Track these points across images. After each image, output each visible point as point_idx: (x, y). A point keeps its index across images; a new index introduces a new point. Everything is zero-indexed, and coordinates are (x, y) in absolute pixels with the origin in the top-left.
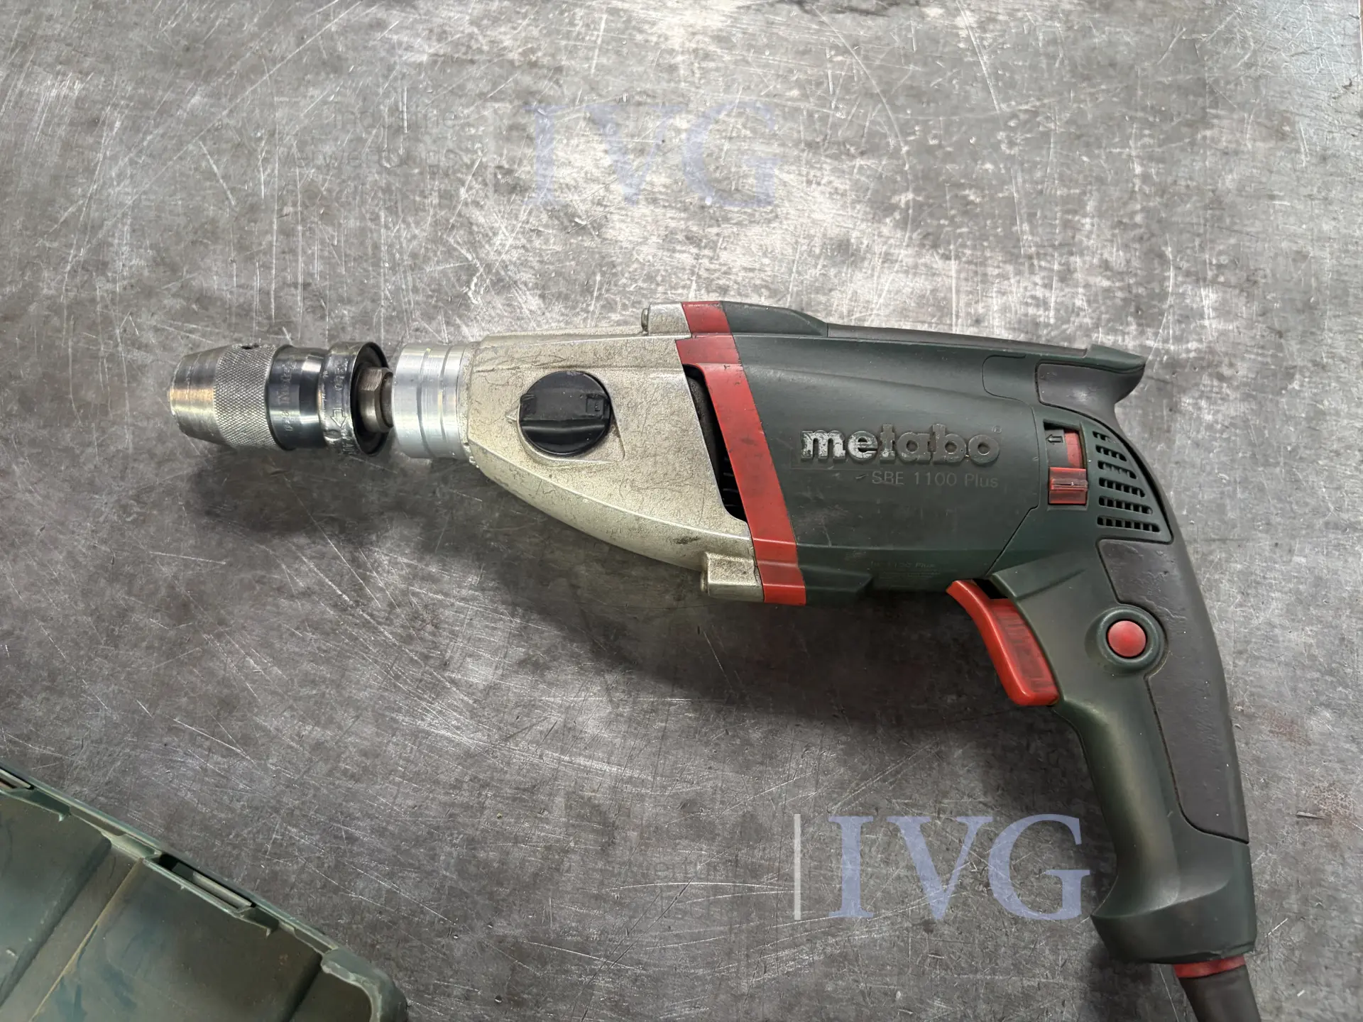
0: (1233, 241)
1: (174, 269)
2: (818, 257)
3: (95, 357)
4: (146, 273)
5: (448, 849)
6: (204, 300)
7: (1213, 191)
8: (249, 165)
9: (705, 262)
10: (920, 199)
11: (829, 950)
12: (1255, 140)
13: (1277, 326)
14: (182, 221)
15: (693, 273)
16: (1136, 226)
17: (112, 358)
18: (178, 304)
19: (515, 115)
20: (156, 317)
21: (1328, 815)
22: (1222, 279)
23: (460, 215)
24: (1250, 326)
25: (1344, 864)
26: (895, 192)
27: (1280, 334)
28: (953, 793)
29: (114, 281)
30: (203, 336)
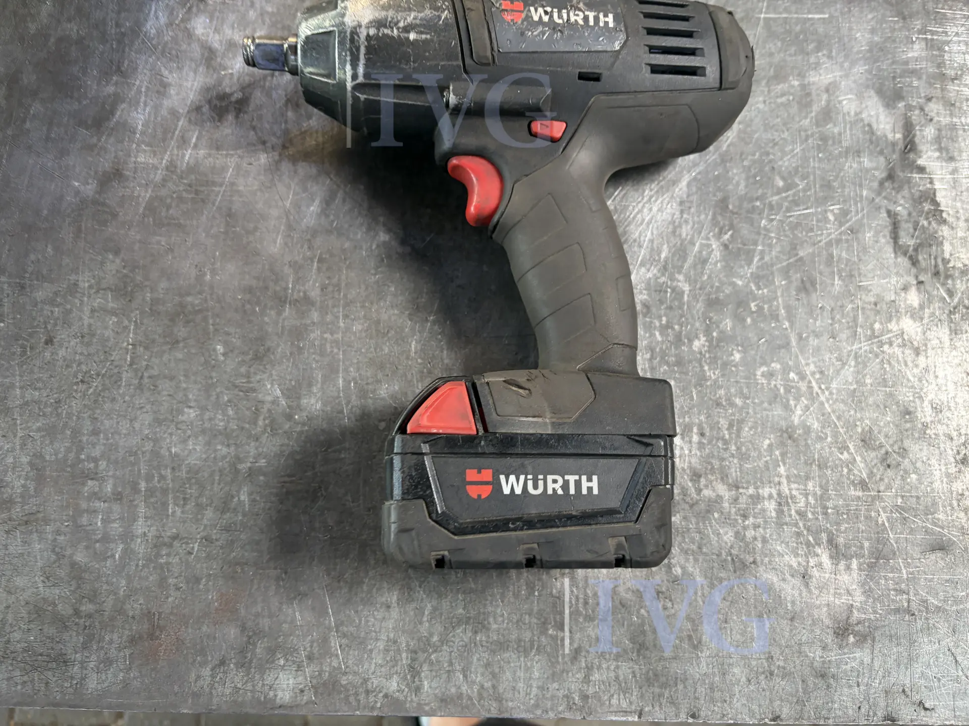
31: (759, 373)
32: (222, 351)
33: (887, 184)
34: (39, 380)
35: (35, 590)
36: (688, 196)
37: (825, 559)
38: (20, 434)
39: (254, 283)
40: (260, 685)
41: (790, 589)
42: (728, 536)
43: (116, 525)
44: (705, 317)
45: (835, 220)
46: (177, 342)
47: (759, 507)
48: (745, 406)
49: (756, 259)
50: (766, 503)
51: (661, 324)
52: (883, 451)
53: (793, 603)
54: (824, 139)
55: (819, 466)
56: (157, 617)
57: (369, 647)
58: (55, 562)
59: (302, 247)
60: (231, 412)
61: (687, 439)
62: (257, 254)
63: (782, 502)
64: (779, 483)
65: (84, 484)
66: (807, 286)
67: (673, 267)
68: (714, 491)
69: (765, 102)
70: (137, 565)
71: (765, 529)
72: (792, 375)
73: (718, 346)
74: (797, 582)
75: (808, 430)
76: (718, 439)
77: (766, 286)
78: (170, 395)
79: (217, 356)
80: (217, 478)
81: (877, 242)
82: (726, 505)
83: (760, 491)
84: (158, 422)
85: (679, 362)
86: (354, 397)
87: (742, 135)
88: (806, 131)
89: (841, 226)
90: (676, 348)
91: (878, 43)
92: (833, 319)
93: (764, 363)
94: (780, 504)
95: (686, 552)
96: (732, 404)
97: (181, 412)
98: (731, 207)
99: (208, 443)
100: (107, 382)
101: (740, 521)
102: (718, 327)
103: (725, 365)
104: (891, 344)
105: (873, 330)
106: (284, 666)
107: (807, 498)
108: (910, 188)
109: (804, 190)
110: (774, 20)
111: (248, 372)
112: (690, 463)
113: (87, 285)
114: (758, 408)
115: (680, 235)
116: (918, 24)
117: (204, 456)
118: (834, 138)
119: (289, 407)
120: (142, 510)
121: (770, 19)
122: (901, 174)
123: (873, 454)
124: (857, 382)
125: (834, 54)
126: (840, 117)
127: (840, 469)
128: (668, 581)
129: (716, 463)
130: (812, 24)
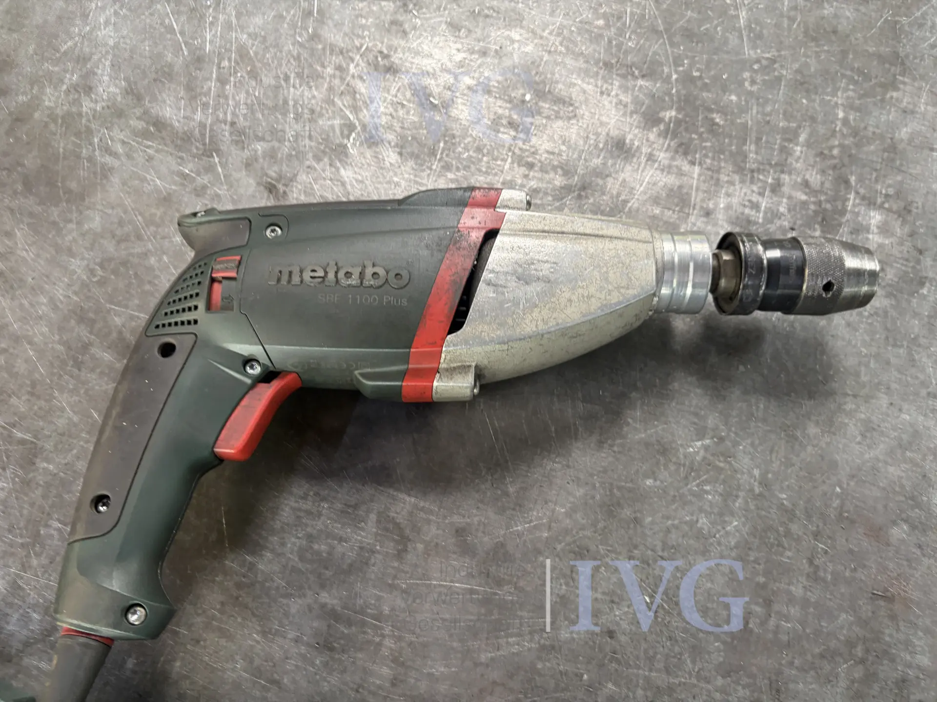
0: (899, 178)
1: (139, 98)
2: (602, 150)
3: (78, 157)
4: (119, 99)
5: (293, 540)
6: (160, 124)
7: (892, 139)
8: (199, 26)
9: (520, 144)
10: (680, 116)
11: (542, 641)
12: (927, 104)
13: (919, 246)
14: (148, 62)
15: (510, 150)
16: (833, 157)
17: (90, 159)
18: (140, 125)
19: (396, 13)
20: (124, 133)
21: (893, 596)
22: (886, 205)
23: (348, 85)
24: (901, 244)
25: (898, 630)
26: (663, 109)
27: (921, 252)
28: (641, 547)
29: (96, 102)
30: (157, 151)
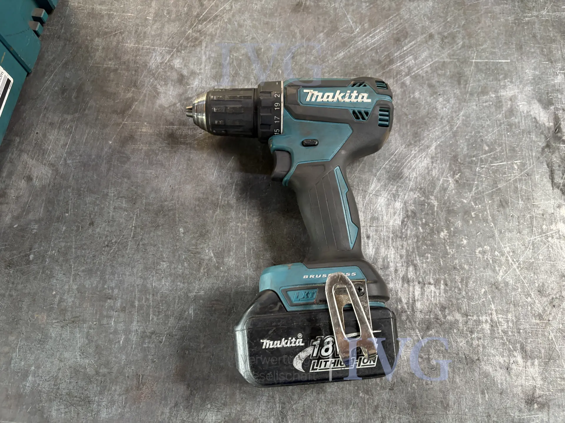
31: (477, 251)
32: (182, 231)
33: (546, 150)
34: (85, 244)
35: (75, 360)
36: (436, 154)
37: (519, 359)
38: (73, 273)
39: (201, 196)
40: (196, 419)
41: (499, 376)
42: (462, 343)
43: (121, 325)
44: (447, 220)
45: (518, 168)
46: (158, 226)
47: (480, 327)
48: (470, 270)
49: (474, 189)
50: (484, 325)
51: (422, 223)
52: (551, 298)
53: (501, 384)
54: (510, 125)
55: (514, 305)
56: (141, 377)
57: (258, 400)
58: (87, 345)
59: (227, 177)
60: (186, 265)
61: (438, 287)
62: (203, 180)
63: (494, 325)
64: (491, 314)
65: (105, 301)
66: (503, 204)
67: (428, 192)
68: (453, 317)
69: (476, 105)
70: (132, 348)
71: (484, 340)
72: (496, 253)
73: (454, 235)
74: (503, 371)
75: (507, 284)
76: (455, 288)
77: (480, 204)
78: (153, 255)
79: (180, 234)
80: (177, 301)
81: (542, 181)
82: (461, 325)
83: (481, 318)
84: (146, 268)
85: (433, 245)
86: (252, 258)
87: (465, 122)
88: (499, 120)
89: (521, 172)
90: (431, 236)
91: (537, 75)
92: (519, 222)
93: (480, 246)
94: (492, 326)
95: (438, 351)
96: (463, 268)
97: (158, 264)
98: (459, 160)
99: (173, 281)
100: (120, 247)
101: (469, 335)
102: (454, 225)
103: (459, 246)
104: (553, 237)
105: (542, 229)
106: (210, 408)
107: (508, 323)
108: (559, 152)
109: (500, 152)
110: (481, 63)
111: (196, 243)
112: (440, 300)
113: (112, 195)
114: (477, 271)
115: (432, 175)
116: (559, 65)
117: (170, 288)
118: (515, 125)
119: (217, 262)
120: (136, 317)
121: (478, 62)
122: (554, 145)
123: (545, 299)
124: (534, 258)
125: (514, 81)
126: (519, 114)
127: (526, 307)
128: (428, 368)
129: (455, 301)
130: (501, 65)
